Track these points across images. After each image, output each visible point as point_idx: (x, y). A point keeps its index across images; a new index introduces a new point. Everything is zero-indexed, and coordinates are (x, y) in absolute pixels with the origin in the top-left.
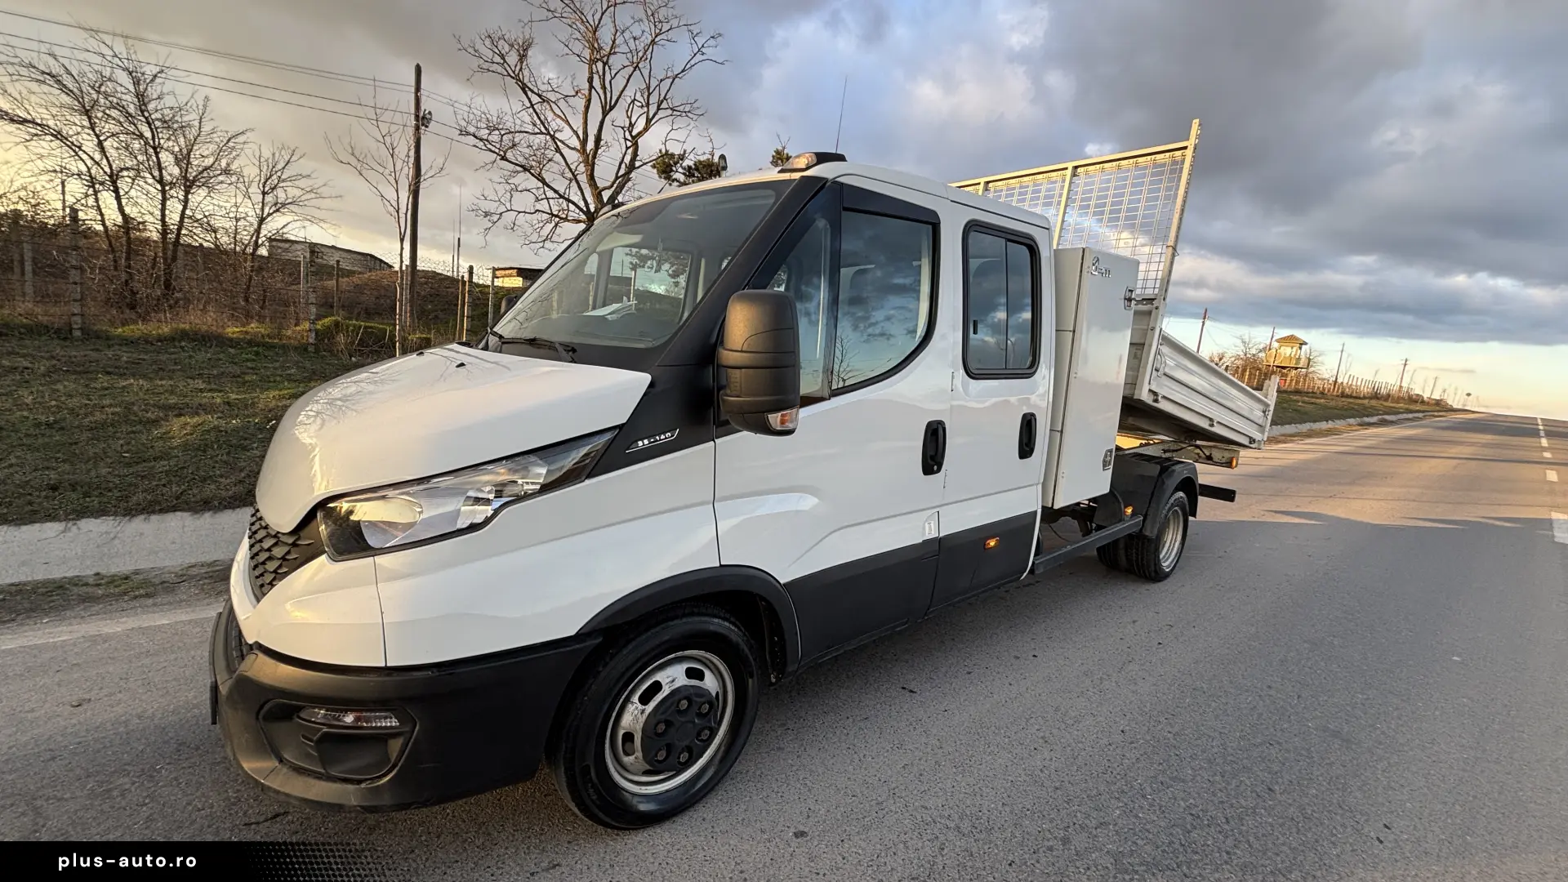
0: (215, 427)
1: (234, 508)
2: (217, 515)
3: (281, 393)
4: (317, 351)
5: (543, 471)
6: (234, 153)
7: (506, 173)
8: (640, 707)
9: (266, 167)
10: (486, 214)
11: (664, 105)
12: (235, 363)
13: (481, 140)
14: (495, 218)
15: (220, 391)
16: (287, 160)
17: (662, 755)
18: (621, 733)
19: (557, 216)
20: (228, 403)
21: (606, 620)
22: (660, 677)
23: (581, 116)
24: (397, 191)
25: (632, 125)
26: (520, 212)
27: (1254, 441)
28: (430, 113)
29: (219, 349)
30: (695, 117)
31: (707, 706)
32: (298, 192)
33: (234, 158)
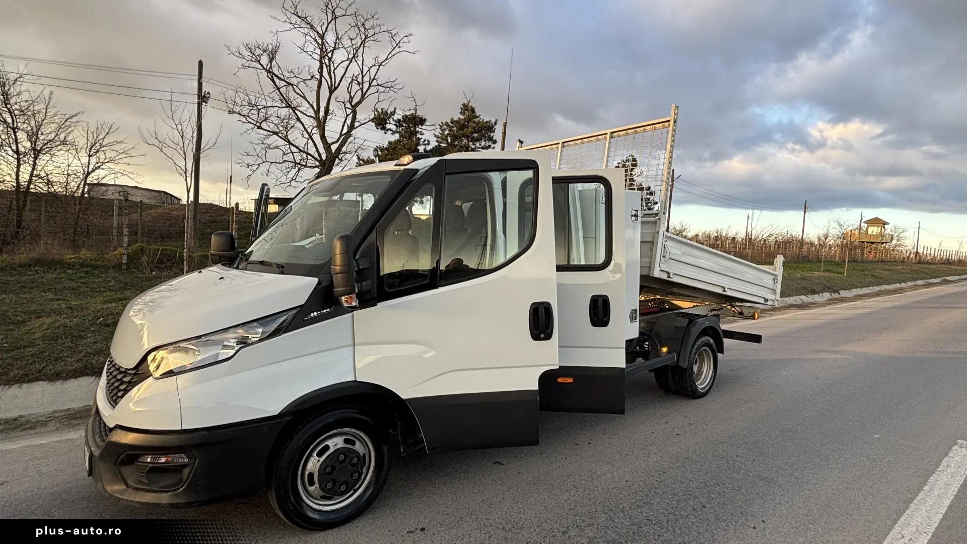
0: (62, 325)
1: (76, 378)
2: (65, 383)
3: (105, 299)
4: (128, 268)
5: (260, 330)
6: (70, 130)
7: (262, 136)
8: (317, 458)
9: (91, 138)
10: (248, 166)
11: (375, 83)
12: (72, 280)
13: (243, 116)
14: (255, 168)
15: (64, 300)
16: (107, 131)
17: (329, 486)
18: (307, 473)
19: (299, 164)
20: (71, 308)
21: (294, 407)
22: (329, 443)
23: (315, 93)
24: (185, 159)
25: (351, 98)
26: (272, 163)
27: (767, 300)
28: (209, 93)
29: (61, 271)
30: (396, 91)
31: (356, 459)
32: (113, 154)
33: (70, 133)
